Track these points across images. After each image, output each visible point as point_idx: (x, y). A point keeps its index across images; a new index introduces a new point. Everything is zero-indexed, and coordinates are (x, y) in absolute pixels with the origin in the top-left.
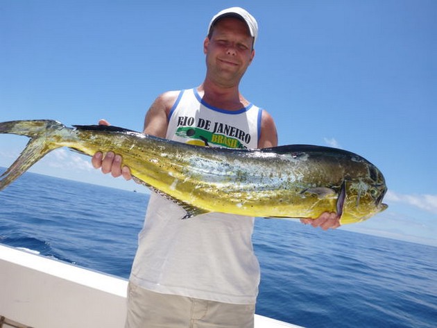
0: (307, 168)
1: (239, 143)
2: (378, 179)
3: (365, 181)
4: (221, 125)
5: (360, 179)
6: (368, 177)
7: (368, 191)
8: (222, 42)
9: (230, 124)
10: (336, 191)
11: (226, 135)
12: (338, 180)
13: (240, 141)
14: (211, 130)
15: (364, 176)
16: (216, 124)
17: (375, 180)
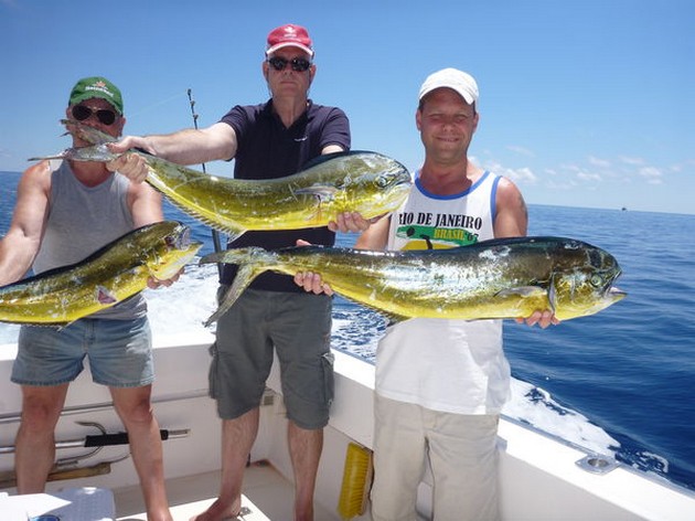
0: (506, 264)
1: (466, 233)
2: (603, 265)
3: (583, 270)
4: (444, 216)
5: (575, 269)
6: (588, 264)
7: (586, 281)
8: (436, 117)
9: (455, 212)
10: (544, 286)
11: (450, 227)
12: (544, 274)
13: (469, 230)
14: (433, 225)
15: (581, 264)
16: (439, 216)
17: (599, 266)
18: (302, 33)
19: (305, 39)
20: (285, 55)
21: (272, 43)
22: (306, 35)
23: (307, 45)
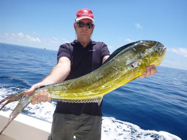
18: (90, 12)
19: (92, 15)
20: (84, 21)
21: (78, 16)
22: (92, 13)
23: (92, 17)
